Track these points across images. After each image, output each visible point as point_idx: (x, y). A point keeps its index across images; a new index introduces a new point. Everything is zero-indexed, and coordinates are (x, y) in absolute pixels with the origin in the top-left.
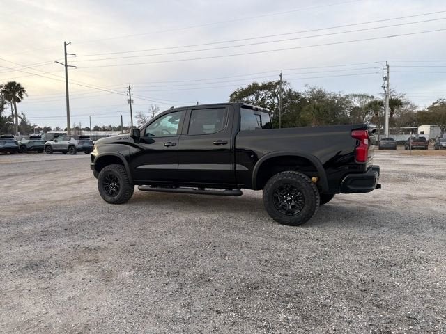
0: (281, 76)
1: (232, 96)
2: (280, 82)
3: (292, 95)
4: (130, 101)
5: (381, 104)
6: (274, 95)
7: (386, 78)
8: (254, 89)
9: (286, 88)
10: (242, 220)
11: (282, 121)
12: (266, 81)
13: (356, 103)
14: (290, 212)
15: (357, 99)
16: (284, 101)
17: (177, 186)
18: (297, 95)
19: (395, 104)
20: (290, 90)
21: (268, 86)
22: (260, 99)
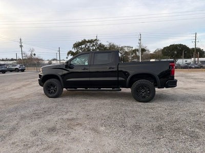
0: (97, 37)
1: (74, 45)
2: (96, 40)
3: (101, 46)
4: (21, 46)
5: (138, 50)
6: (93, 45)
7: (140, 40)
8: (84, 42)
9: (99, 43)
10: (122, 101)
12: (90, 39)
13: (126, 50)
14: (144, 97)
15: (126, 48)
16: (98, 48)
17: (76, 88)
18: (103, 46)
19: (143, 50)
21: (91, 41)
22: (87, 47)
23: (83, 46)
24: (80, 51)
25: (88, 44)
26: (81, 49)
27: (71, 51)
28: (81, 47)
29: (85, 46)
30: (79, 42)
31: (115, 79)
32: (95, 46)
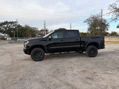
0: (17, 20)
19: (46, 31)
20: (19, 25)
21: (12, 23)
22: (8, 26)
23: (6, 26)
25: (10, 24)
26: (4, 27)
28: (3, 26)
29: (7, 26)
30: (2, 23)
31: (79, 46)
32: (15, 26)
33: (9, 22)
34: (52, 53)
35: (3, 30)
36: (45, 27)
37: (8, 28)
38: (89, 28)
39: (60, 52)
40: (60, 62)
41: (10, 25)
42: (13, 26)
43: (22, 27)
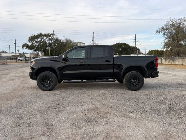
0: (54, 31)
1: (29, 38)
2: (52, 34)
3: (57, 40)
6: (50, 39)
7: (93, 37)
8: (40, 36)
9: (55, 37)
11: (55, 51)
12: (46, 33)
18: (60, 41)
20: (57, 38)
21: (47, 35)
22: (43, 40)
23: (39, 40)
24: (36, 44)
26: (37, 42)
27: (26, 44)
28: (36, 40)
29: (41, 40)
30: (35, 35)
31: (111, 71)
32: (51, 40)
33: (43, 34)
34: (69, 80)
35: (36, 45)
36: (93, 41)
37: (42, 43)
38: (167, 43)
39: (82, 79)
40: (74, 94)
41: (45, 39)
42: (49, 40)
43: (62, 41)
